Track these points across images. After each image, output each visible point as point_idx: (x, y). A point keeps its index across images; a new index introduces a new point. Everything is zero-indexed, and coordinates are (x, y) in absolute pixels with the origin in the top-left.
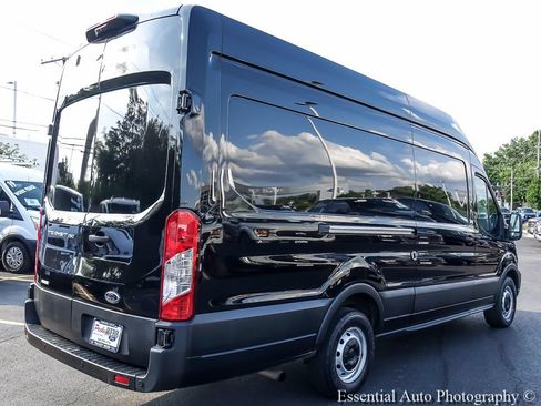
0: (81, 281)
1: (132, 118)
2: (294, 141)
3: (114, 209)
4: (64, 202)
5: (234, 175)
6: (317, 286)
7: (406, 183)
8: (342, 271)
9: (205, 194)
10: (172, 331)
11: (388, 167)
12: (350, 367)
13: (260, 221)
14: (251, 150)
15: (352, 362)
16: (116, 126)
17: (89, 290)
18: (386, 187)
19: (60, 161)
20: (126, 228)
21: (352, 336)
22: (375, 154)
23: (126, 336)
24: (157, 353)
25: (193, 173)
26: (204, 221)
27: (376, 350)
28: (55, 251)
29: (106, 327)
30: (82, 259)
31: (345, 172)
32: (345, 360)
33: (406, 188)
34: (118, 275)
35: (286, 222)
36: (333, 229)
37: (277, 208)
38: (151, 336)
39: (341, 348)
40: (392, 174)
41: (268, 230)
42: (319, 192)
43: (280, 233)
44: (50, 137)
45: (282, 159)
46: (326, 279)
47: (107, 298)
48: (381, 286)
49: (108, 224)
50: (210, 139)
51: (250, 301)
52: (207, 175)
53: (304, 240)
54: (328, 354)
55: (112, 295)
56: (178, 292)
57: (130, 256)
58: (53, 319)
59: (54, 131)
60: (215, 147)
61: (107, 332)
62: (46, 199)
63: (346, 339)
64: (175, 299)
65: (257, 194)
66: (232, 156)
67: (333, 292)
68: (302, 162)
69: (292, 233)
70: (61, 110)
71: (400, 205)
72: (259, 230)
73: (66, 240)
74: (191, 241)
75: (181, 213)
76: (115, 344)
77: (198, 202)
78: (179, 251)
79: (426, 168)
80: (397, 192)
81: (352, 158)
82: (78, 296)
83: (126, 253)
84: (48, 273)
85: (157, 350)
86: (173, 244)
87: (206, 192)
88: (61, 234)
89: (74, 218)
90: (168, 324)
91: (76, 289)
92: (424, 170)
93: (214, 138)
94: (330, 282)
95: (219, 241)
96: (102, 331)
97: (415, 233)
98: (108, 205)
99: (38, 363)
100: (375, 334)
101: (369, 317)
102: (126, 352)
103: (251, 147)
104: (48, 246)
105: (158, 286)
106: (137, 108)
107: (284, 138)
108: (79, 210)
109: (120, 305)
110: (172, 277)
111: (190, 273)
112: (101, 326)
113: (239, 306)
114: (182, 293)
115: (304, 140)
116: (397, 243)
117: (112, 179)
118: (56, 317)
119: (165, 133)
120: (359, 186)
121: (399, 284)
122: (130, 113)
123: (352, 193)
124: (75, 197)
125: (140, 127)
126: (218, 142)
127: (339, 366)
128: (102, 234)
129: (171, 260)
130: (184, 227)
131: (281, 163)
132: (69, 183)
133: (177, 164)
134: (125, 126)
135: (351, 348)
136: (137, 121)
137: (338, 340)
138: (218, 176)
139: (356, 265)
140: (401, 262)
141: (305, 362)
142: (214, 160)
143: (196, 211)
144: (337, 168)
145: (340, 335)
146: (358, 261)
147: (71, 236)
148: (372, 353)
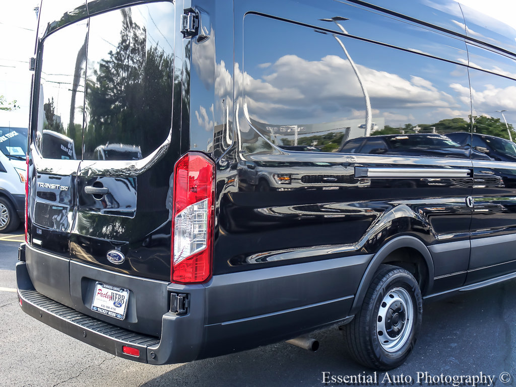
0: (78, 239)
1: (126, 48)
2: (315, 67)
3: (111, 155)
4: (54, 149)
5: (251, 111)
6: (354, 239)
7: (456, 114)
8: (384, 222)
9: (219, 136)
10: (187, 295)
11: (433, 94)
12: (393, 334)
13: (281, 164)
14: (264, 81)
15: (396, 328)
16: (108, 58)
17: (87, 250)
18: (431, 119)
19: (46, 101)
20: (127, 178)
21: (396, 298)
22: (417, 79)
23: (134, 301)
24: (170, 321)
25: (203, 111)
26: (218, 167)
27: (424, 314)
28: (47, 205)
29: (110, 292)
30: (79, 215)
31: (382, 103)
32: (388, 326)
33: (455, 121)
34: (120, 230)
35: (312, 165)
36: (373, 172)
37: (300, 149)
38: (163, 302)
39: (383, 312)
40: (438, 103)
41: (290, 175)
42: (348, 129)
43: (306, 179)
44: (34, 72)
45: (303, 90)
46: (364, 232)
47: (110, 259)
48: (430, 239)
49: (105, 174)
50: (222, 68)
51: (275, 259)
52: (220, 112)
53: (334, 187)
54: (368, 318)
55: (115, 255)
56: (192, 249)
57: (134, 209)
58: (48, 283)
59: (36, 65)
60: (228, 78)
61: (111, 298)
62: (32, 146)
63: (389, 301)
64: (189, 259)
65: (276, 133)
66: (248, 89)
67: (372, 247)
68: (325, 94)
69: (319, 179)
70: (43, 40)
71: (450, 142)
72: (281, 176)
73: (57, 194)
74: (205, 190)
75: (192, 157)
76: (121, 311)
77: (211, 144)
78: (191, 202)
79: (481, 94)
80: (444, 126)
81: (389, 85)
82: (75, 257)
83: (129, 206)
84: (40, 232)
85: (170, 316)
86: (182, 195)
87: (219, 133)
88: (53, 186)
89: (66, 167)
90: (181, 287)
91: (72, 250)
92: (479, 97)
93: (227, 67)
94: (369, 236)
95: (235, 189)
96: (106, 296)
97: (471, 174)
98: (104, 151)
99: (34, 333)
100: (423, 295)
101: (416, 276)
102: (134, 320)
103: (265, 77)
104: (39, 200)
105: (167, 245)
106: (131, 35)
107: (305, 64)
108: (71, 158)
109: (125, 266)
110: (184, 233)
111: (205, 228)
112: (104, 291)
113: (264, 265)
114: (197, 251)
115: (329, 65)
116: (446, 187)
117: (106, 121)
118: (52, 281)
119: (168, 64)
120: (397, 120)
121: (450, 236)
122: (124, 41)
123: (388, 129)
124: (66, 144)
125: (137, 57)
126: (232, 73)
127: (381, 333)
128: (99, 185)
129: (182, 213)
130: (195, 174)
131: (302, 96)
132: (58, 128)
133: (184, 101)
134: (118, 57)
135: (394, 312)
136: (134, 51)
137: (380, 303)
138: (232, 113)
139: (398, 215)
140: (451, 210)
141: (340, 329)
142: (227, 94)
143: (208, 155)
144: (372, 99)
145: (381, 297)
146: (402, 210)
147: (64, 188)
148: (420, 317)
